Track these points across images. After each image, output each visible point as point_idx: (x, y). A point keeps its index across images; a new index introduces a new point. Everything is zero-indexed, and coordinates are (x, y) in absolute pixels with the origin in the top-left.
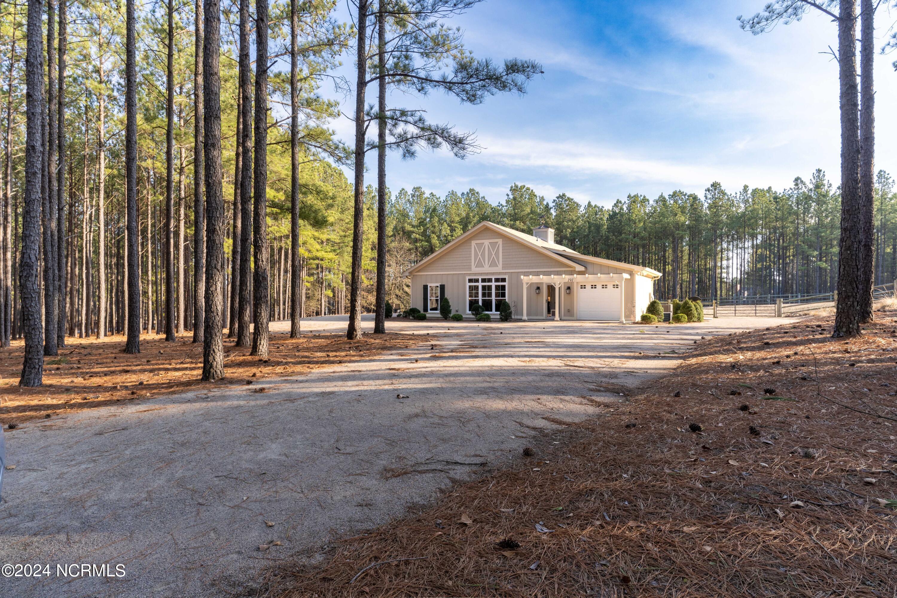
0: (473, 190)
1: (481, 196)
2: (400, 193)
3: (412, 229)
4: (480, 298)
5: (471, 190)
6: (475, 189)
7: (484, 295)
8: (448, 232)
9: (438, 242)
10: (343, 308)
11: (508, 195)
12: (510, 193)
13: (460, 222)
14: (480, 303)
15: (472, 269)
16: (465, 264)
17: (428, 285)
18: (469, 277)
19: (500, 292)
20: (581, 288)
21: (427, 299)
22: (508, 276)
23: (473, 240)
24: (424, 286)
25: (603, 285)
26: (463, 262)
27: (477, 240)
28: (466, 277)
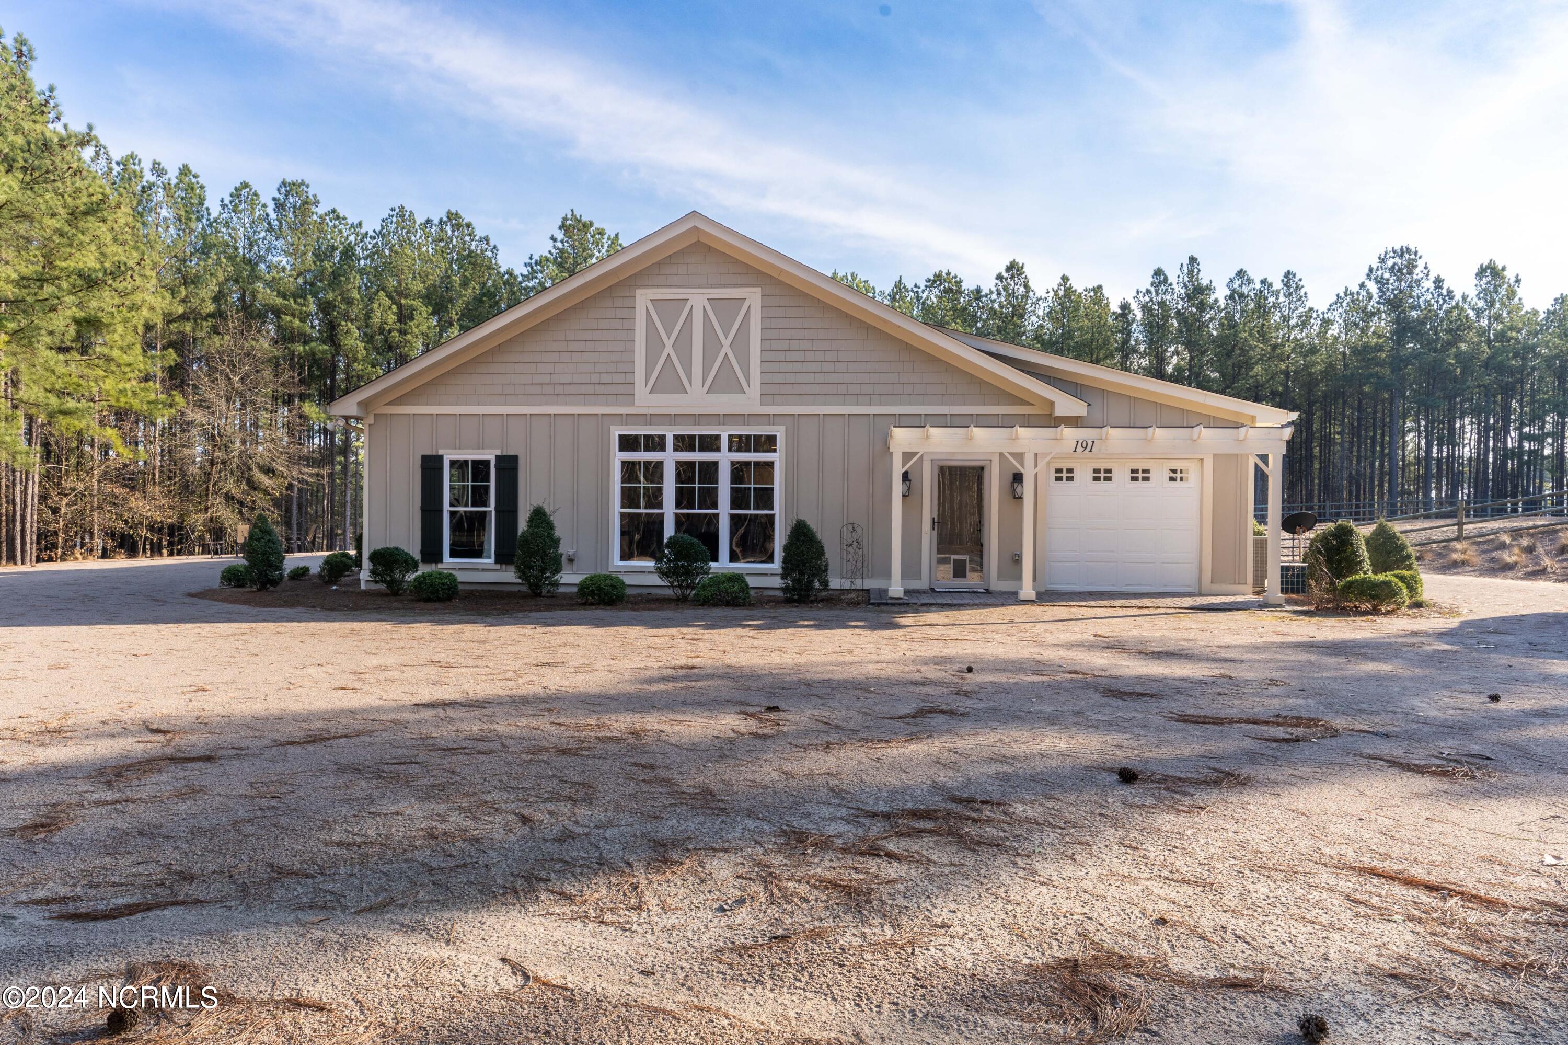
0: (457, 216)
1: (479, 233)
2: (236, 194)
3: (279, 301)
4: (669, 509)
5: (452, 216)
6: (462, 214)
7: (683, 498)
8: (392, 318)
9: (361, 345)
10: (31, 538)
11: (554, 240)
12: (560, 235)
13: (427, 298)
14: (669, 531)
15: (636, 396)
16: (606, 379)
17: (442, 457)
18: (624, 427)
19: (752, 486)
20: (1059, 479)
21: (441, 511)
22: (783, 428)
23: (639, 287)
24: (425, 459)
25: (1134, 471)
26: (600, 368)
27: (658, 287)
28: (612, 428)
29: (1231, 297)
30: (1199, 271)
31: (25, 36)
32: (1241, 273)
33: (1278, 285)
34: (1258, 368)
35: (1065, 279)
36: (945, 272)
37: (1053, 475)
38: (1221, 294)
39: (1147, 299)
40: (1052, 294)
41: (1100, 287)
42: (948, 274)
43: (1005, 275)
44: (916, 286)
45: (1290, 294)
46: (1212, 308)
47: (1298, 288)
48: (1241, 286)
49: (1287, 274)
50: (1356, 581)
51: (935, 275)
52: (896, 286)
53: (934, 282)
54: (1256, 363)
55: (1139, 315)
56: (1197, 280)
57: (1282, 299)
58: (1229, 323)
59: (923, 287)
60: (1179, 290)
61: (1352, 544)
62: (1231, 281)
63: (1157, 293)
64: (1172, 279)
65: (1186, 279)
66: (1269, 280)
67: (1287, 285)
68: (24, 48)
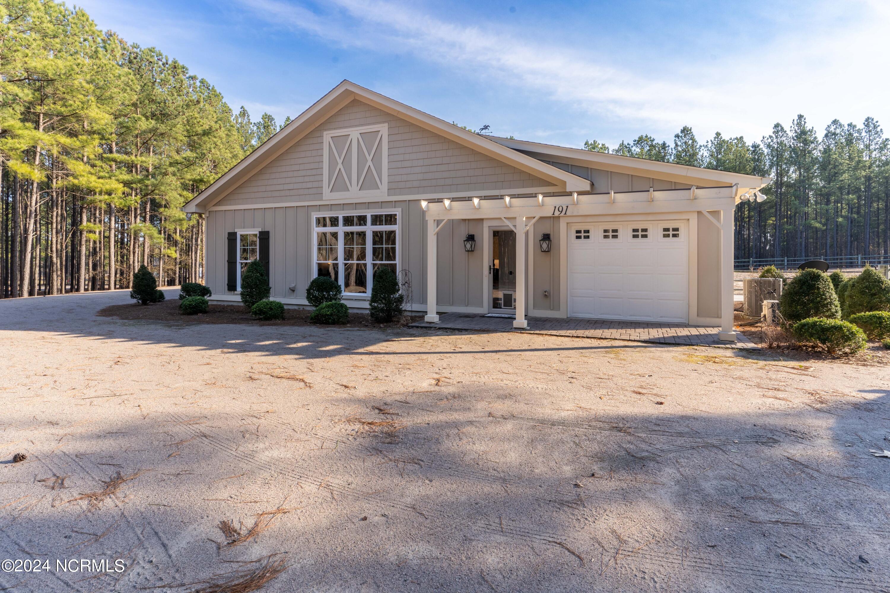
4: (341, 261)
7: (349, 254)
14: (342, 273)
15: (324, 195)
16: (309, 185)
17: (236, 233)
18: (318, 213)
19: (384, 246)
20: (578, 237)
21: (236, 262)
22: (400, 209)
23: (326, 130)
24: (229, 234)
25: (635, 230)
26: (307, 179)
27: (335, 129)
28: (312, 213)
29: (826, 136)
30: (805, 122)
31: (176, 59)
32: (835, 122)
33: (860, 125)
34: (846, 176)
35: (718, 134)
36: (644, 135)
37: (575, 235)
38: (820, 135)
39: (770, 140)
40: (710, 143)
41: (741, 138)
42: (646, 136)
43: (680, 135)
44: (628, 144)
45: (870, 131)
46: (812, 142)
47: (875, 127)
48: (835, 129)
49: (867, 119)
50: (808, 324)
51: (639, 138)
52: (620, 146)
53: (638, 141)
54: (844, 172)
55: (766, 151)
56: (804, 127)
57: (864, 134)
58: (827, 151)
59: (632, 144)
60: (791, 134)
61: (818, 288)
62: (828, 126)
63: (777, 137)
64: (787, 128)
65: (796, 128)
66: (854, 124)
67: (867, 126)
68: (176, 65)
